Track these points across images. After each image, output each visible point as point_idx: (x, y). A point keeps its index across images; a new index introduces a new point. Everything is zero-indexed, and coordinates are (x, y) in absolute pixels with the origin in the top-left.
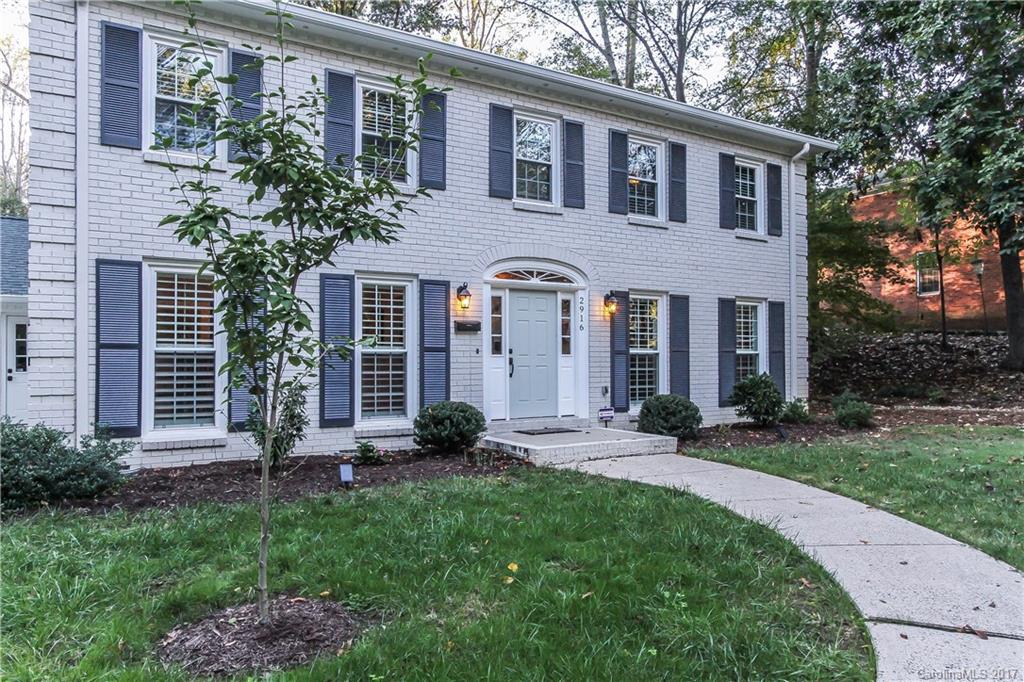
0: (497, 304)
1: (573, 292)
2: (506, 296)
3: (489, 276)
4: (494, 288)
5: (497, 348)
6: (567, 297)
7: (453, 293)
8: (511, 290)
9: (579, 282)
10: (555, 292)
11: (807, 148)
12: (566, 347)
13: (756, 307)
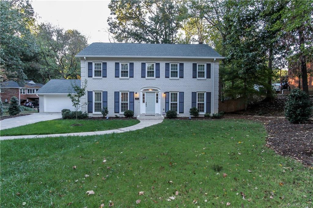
0: (144, 95)
1: (158, 92)
2: (145, 93)
3: (142, 90)
4: (143, 92)
5: (144, 102)
6: (157, 93)
7: (135, 93)
8: (146, 92)
9: (159, 91)
10: (155, 92)
11: (215, 59)
12: (157, 102)
13: (204, 93)
